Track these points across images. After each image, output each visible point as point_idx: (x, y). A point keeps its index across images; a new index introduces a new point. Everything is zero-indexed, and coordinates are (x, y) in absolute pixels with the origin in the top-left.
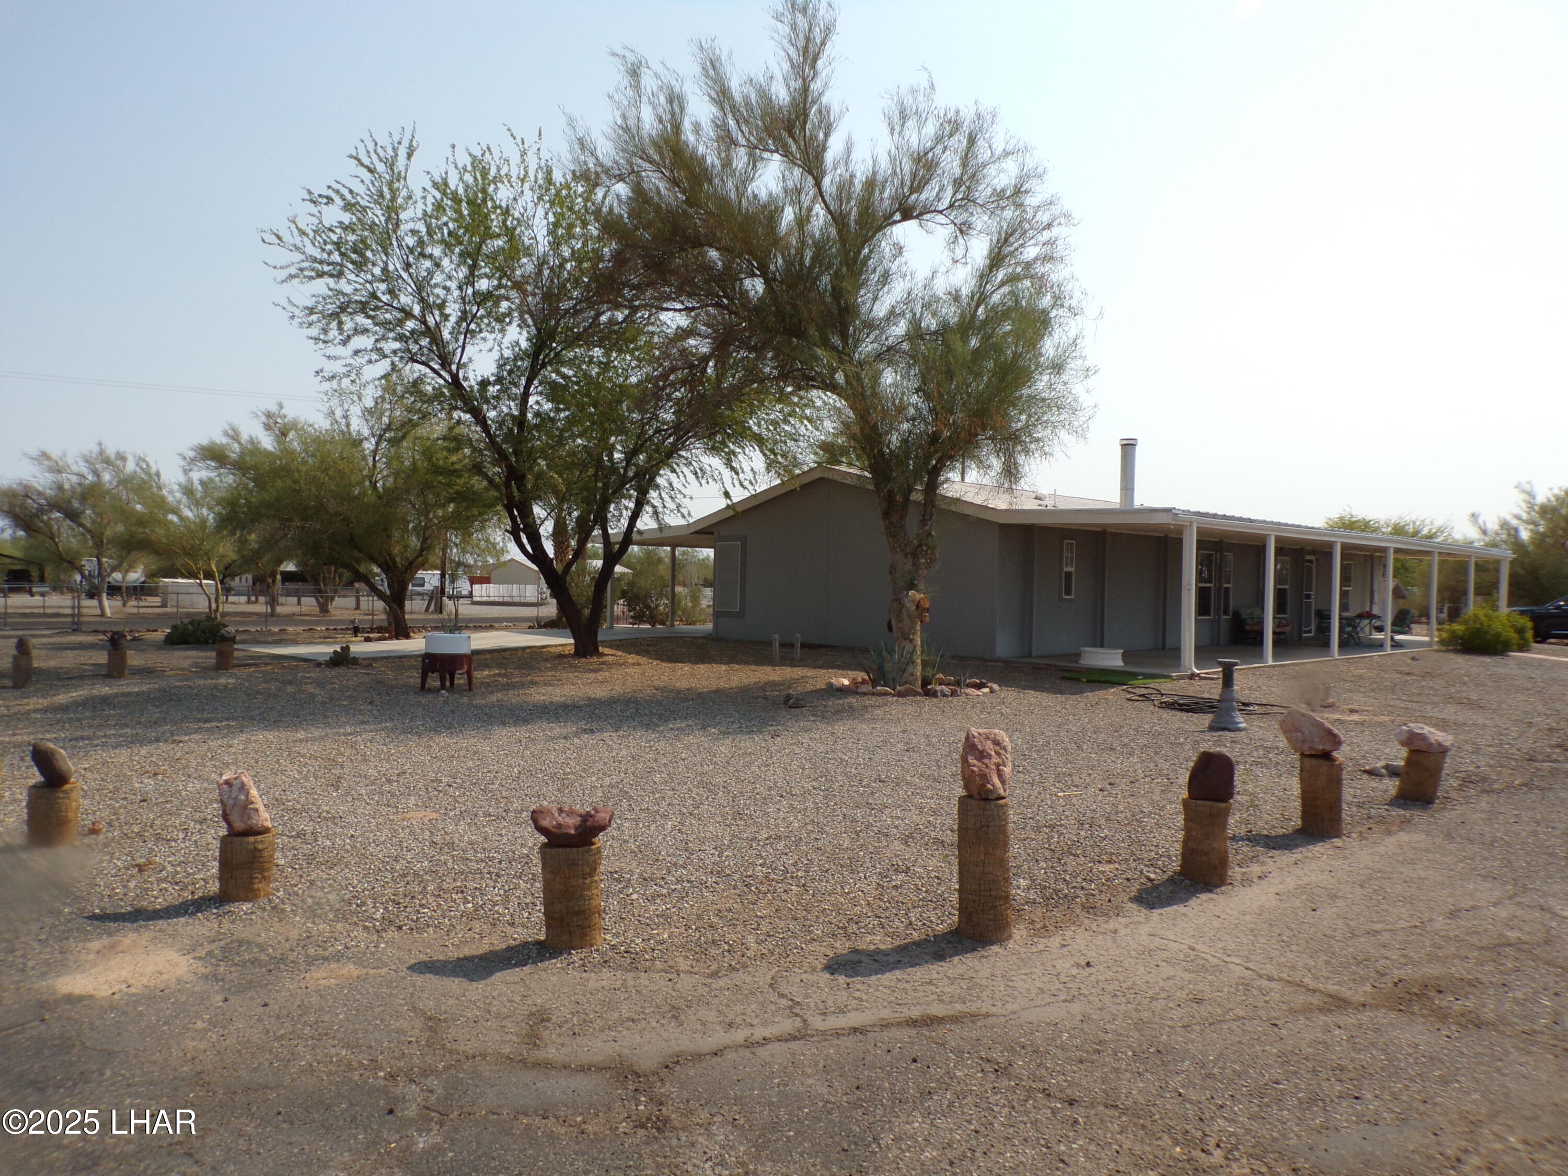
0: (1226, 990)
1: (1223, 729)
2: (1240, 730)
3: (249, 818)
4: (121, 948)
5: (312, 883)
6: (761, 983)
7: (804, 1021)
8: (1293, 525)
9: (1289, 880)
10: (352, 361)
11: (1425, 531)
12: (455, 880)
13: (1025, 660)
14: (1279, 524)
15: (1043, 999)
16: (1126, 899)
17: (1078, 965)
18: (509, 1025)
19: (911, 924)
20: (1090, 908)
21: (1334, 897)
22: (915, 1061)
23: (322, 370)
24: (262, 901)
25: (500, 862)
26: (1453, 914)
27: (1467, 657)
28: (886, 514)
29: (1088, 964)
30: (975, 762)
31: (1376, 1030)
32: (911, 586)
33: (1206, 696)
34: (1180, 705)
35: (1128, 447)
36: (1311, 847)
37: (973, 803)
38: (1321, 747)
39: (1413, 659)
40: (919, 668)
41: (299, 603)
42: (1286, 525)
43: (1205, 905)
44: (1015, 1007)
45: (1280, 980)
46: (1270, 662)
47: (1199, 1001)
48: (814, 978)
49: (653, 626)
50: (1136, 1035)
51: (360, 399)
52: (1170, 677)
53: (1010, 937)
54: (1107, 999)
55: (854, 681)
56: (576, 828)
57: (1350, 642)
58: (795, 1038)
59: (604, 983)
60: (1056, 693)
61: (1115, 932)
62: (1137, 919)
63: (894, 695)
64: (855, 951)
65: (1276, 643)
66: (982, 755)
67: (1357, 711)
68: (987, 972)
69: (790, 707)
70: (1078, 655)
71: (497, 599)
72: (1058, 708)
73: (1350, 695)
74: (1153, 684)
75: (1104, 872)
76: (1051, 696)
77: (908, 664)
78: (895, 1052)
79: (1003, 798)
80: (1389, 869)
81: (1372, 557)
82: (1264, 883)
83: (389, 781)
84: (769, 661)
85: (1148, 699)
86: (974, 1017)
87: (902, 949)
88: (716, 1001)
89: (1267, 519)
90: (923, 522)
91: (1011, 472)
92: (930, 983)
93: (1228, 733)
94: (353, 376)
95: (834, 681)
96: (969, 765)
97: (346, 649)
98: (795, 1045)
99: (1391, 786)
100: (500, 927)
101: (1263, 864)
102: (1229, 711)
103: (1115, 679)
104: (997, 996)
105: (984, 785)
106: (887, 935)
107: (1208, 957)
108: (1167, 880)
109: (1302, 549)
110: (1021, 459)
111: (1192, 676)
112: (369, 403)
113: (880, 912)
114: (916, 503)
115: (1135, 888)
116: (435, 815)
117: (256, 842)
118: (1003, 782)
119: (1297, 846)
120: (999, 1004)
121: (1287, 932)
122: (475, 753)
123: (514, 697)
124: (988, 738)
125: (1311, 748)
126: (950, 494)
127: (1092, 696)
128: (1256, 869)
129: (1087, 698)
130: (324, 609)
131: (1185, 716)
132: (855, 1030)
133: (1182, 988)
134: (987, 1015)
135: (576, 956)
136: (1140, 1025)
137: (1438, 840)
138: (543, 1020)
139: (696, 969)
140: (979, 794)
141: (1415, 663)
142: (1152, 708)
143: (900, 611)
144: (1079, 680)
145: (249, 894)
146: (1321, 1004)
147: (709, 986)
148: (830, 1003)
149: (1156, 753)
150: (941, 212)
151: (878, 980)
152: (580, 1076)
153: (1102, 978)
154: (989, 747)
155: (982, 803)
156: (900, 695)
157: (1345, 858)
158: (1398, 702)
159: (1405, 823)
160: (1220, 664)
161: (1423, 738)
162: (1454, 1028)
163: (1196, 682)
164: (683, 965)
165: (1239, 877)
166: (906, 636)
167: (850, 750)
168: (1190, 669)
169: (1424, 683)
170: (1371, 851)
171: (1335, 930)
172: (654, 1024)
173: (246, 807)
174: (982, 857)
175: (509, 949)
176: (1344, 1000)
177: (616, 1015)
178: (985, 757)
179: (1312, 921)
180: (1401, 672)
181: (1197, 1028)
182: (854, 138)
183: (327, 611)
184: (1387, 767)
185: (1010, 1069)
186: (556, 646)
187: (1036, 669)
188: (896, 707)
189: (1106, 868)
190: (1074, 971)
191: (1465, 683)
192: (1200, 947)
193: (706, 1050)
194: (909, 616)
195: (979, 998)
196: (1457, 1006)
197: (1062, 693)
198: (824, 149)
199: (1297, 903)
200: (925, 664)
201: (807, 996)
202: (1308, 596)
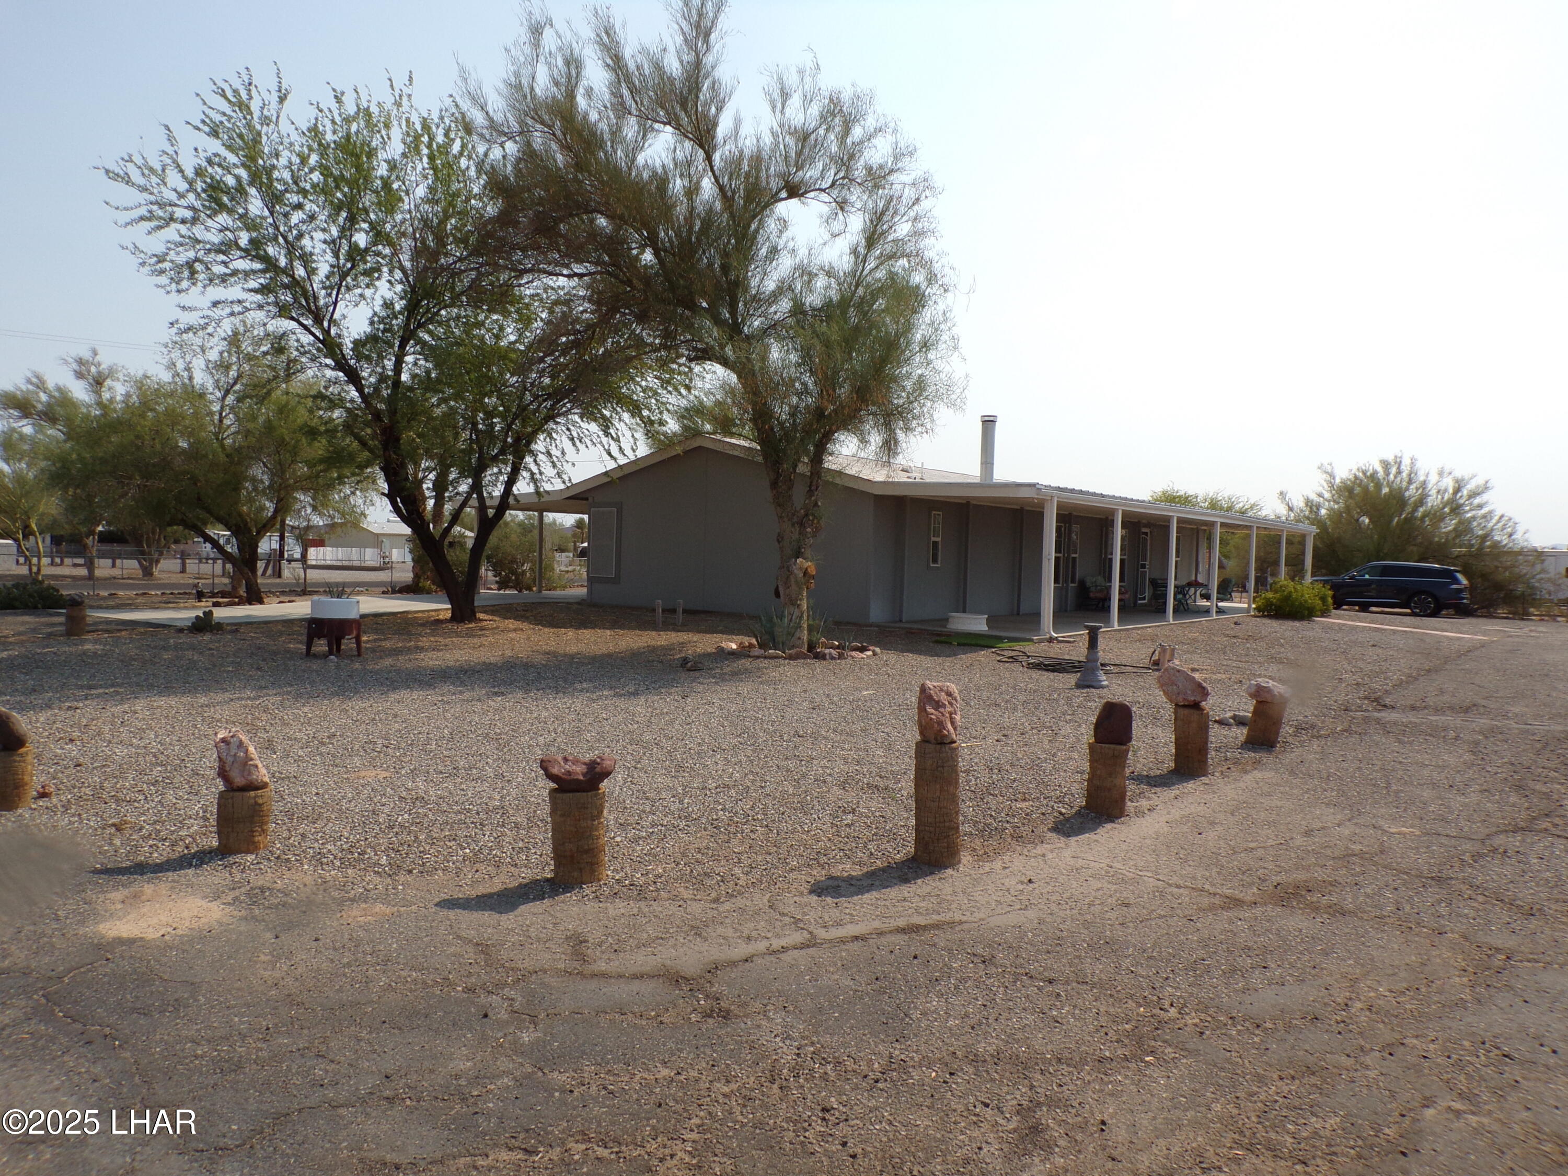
0: (1146, 896)
1: (1089, 687)
2: (1103, 687)
3: (250, 773)
4: (144, 898)
5: (303, 836)
6: (761, 906)
7: (811, 933)
8: (1138, 501)
9: (1173, 811)
10: (210, 313)
11: (1238, 507)
12: (442, 830)
13: (898, 625)
14: (1126, 499)
15: (1002, 909)
16: (1045, 829)
17: (1022, 883)
18: (553, 946)
19: (872, 854)
20: (1018, 838)
21: (1212, 823)
22: (915, 957)
23: (177, 321)
24: (262, 853)
25: (478, 813)
26: (1308, 833)
27: (1281, 621)
28: (774, 485)
29: (1030, 881)
30: (933, 711)
31: (1268, 921)
32: (798, 554)
33: (1067, 657)
34: (1045, 665)
35: (988, 423)
36: (1185, 784)
37: (930, 747)
38: (1193, 699)
39: (1236, 623)
40: (806, 632)
41: (114, 566)
42: (1132, 500)
43: (1111, 833)
44: (982, 916)
45: (1187, 887)
46: (1116, 627)
47: (1127, 905)
48: (805, 899)
49: (520, 591)
50: (1086, 932)
51: (203, 351)
52: (1032, 640)
53: (959, 862)
54: (1054, 907)
55: (741, 645)
56: (584, 775)
57: (1182, 609)
58: (808, 946)
59: (622, 911)
60: (932, 656)
61: (1044, 855)
62: (1059, 845)
63: (785, 658)
64: (832, 878)
65: (1121, 609)
66: (938, 705)
67: (1198, 670)
68: (949, 890)
69: (689, 670)
70: (947, 620)
71: (335, 563)
72: (938, 669)
73: (1189, 656)
74: (1018, 646)
75: (1021, 809)
76: (929, 658)
77: (797, 628)
78: (897, 951)
79: (955, 742)
80: (1251, 801)
81: (1198, 531)
82: (1154, 814)
83: (323, 744)
84: (652, 625)
85: (1017, 661)
86: (952, 924)
87: (871, 875)
88: (727, 921)
89: (1117, 495)
90: (810, 492)
91: (890, 447)
92: (905, 900)
93: (1093, 690)
94: (210, 330)
95: (723, 645)
96: (927, 714)
97: (209, 614)
98: (811, 951)
99: (1241, 733)
100: (504, 868)
101: (1149, 799)
102: (1094, 670)
103: (982, 643)
104: (964, 907)
105: (941, 731)
106: (854, 863)
107: (1124, 872)
108: (1076, 813)
109: (1139, 522)
110: (900, 435)
111: (1051, 640)
112: (213, 355)
113: (841, 846)
114: (803, 475)
115: (1050, 822)
116: (387, 774)
117: (256, 796)
118: (955, 729)
119: (1174, 784)
120: (968, 914)
121: (1182, 852)
122: (396, 716)
123: (402, 661)
124: (941, 690)
125: (1184, 699)
126: (834, 467)
127: (967, 658)
128: (1144, 803)
129: (961, 659)
130: (148, 573)
131: (1052, 675)
132: (856, 938)
133: (1111, 896)
134: (961, 923)
135: (587, 890)
136: (1087, 924)
137: (1286, 776)
138: (581, 942)
139: (698, 897)
140: (936, 739)
141: (1238, 627)
142: (1021, 669)
143: (788, 578)
144: (951, 643)
145: (251, 847)
146: (1222, 904)
147: (716, 909)
148: (827, 918)
149: (1035, 708)
150: (824, 190)
151: (860, 899)
152: (637, 982)
153: (1045, 891)
154: (943, 697)
155: (938, 746)
156: (791, 658)
157: (1214, 792)
158: (1230, 662)
159: (1257, 763)
160: (1087, 627)
161: (1268, 690)
162: (1325, 916)
163: (1055, 645)
164: (686, 894)
165: (1132, 810)
166: (794, 602)
167: (760, 709)
168: (1049, 633)
169: (1248, 645)
170: (1233, 786)
171: (1220, 849)
172: (682, 940)
173: (246, 763)
174: (938, 794)
175: (521, 886)
176: (1238, 900)
177: (645, 935)
178: (941, 707)
179: (1200, 842)
180: (1228, 636)
181: (1131, 925)
182: (742, 115)
183: (151, 574)
184: (1234, 717)
185: (994, 960)
186: (428, 611)
187: (910, 633)
188: (789, 669)
189: (1023, 805)
190: (1021, 887)
191: (1282, 645)
192: (1115, 865)
193: (736, 958)
194: (796, 582)
195: (949, 910)
196: (1324, 901)
197: (938, 655)
198: (715, 125)
199: (1185, 829)
200: (810, 629)
201: (805, 914)
202: (1143, 566)
